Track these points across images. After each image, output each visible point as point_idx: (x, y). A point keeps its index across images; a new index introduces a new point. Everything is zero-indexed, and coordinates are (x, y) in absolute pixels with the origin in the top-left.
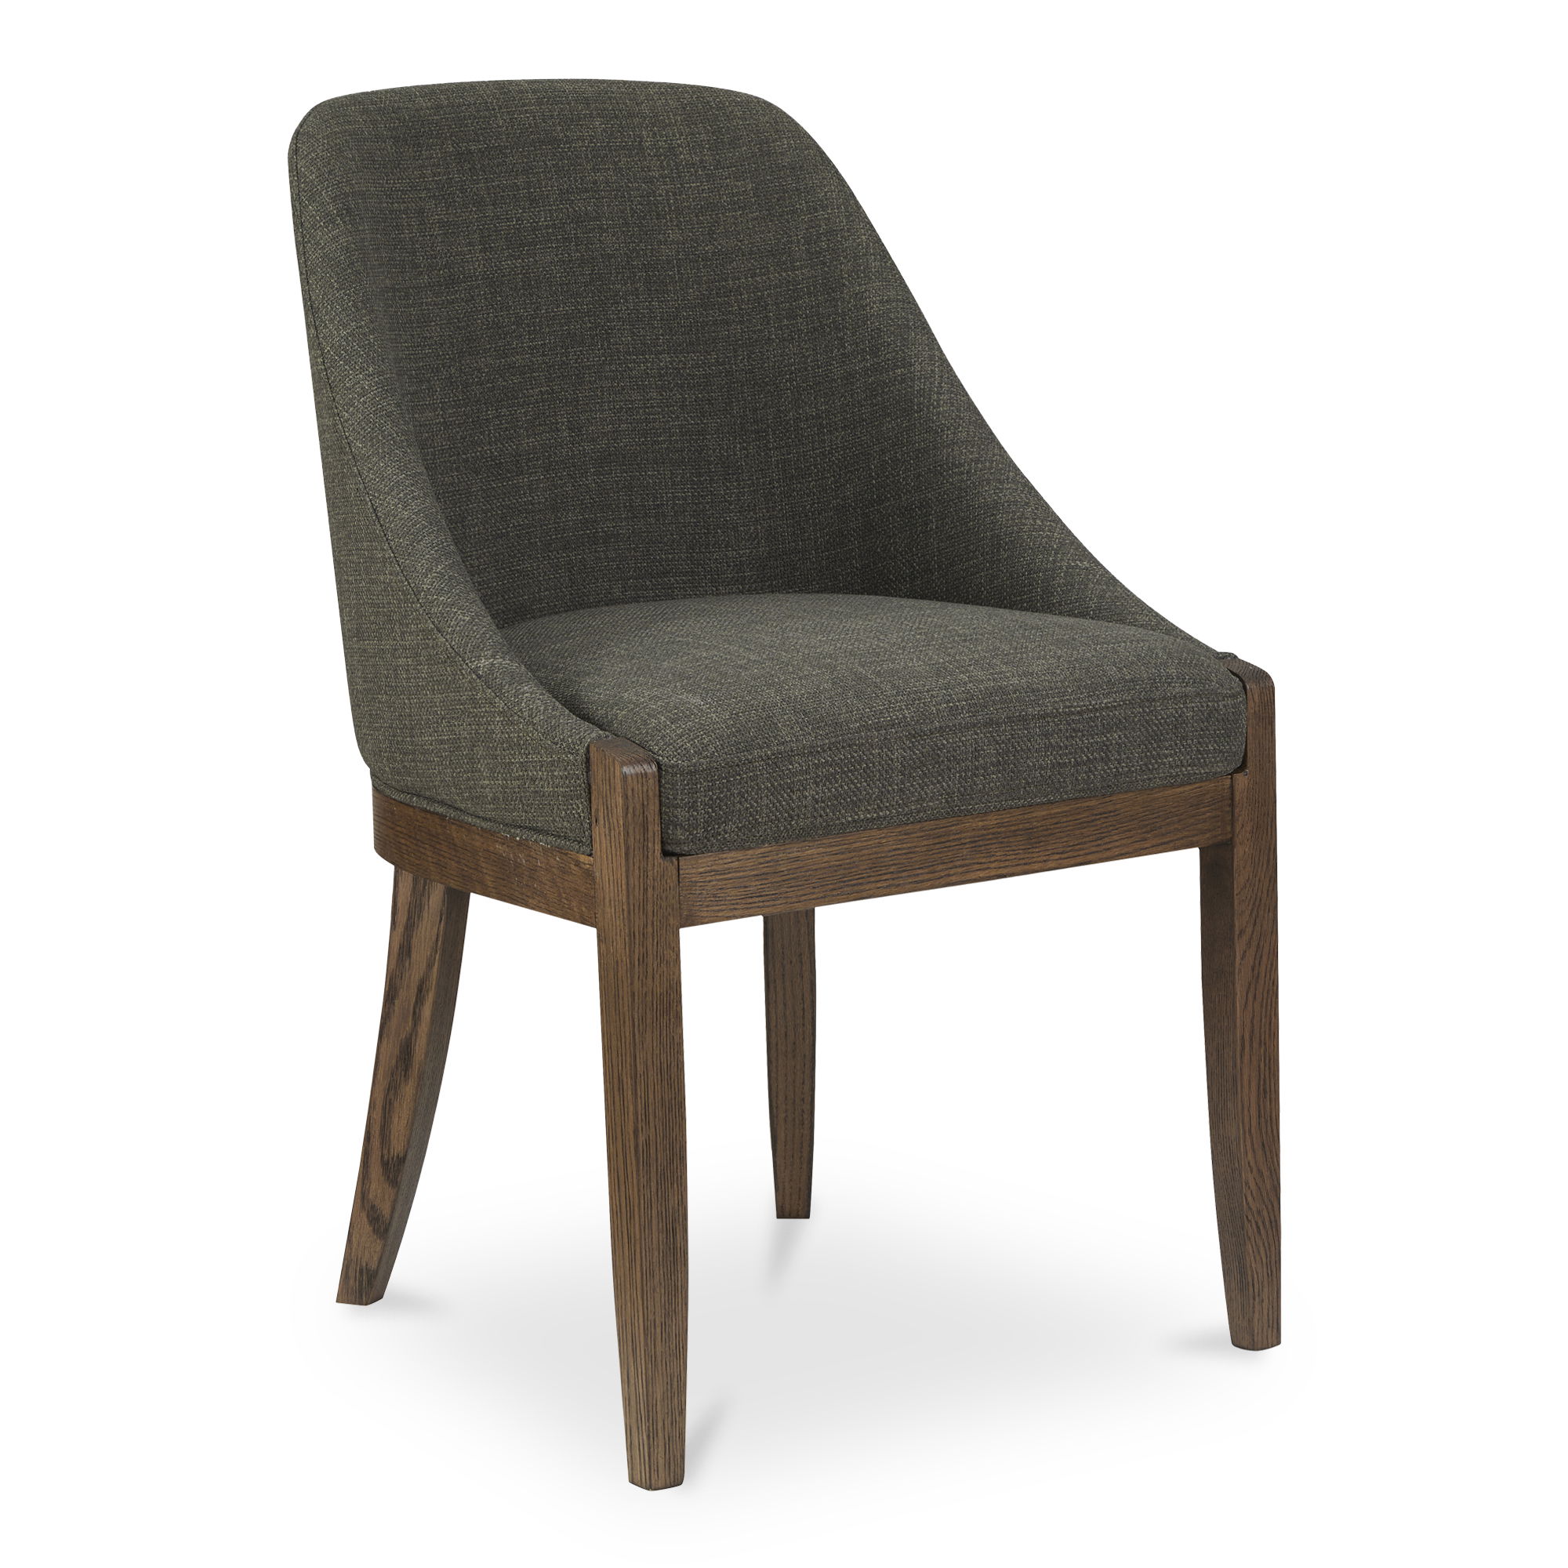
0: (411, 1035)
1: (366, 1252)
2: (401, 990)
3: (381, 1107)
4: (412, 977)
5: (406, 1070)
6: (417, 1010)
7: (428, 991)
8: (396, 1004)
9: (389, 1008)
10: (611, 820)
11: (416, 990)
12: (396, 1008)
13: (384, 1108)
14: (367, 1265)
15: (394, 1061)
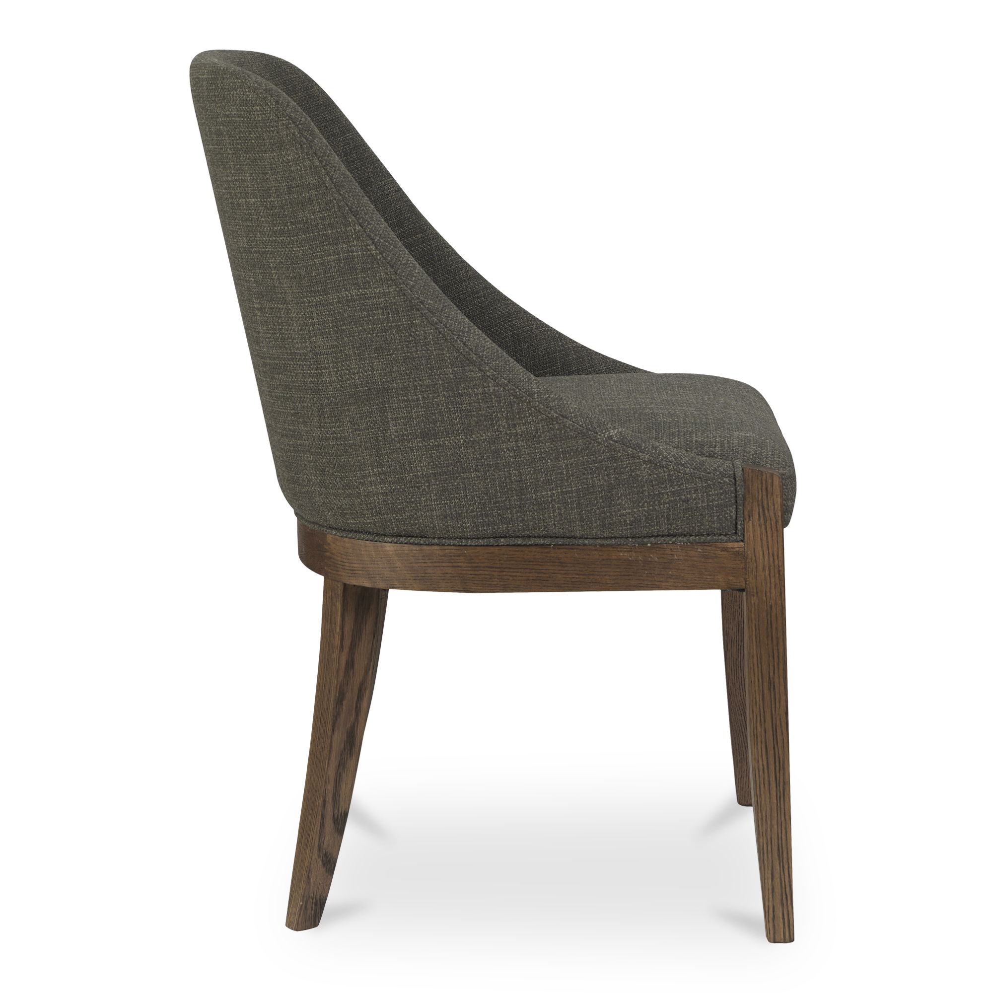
0: (354, 724)
1: (321, 888)
2: (347, 693)
3: (333, 780)
4: (355, 683)
5: (351, 749)
6: (358, 705)
7: (365, 690)
8: (344, 704)
9: (339, 709)
10: (767, 515)
11: (357, 691)
12: (344, 707)
13: (336, 781)
14: (320, 897)
15: (342, 745)
